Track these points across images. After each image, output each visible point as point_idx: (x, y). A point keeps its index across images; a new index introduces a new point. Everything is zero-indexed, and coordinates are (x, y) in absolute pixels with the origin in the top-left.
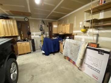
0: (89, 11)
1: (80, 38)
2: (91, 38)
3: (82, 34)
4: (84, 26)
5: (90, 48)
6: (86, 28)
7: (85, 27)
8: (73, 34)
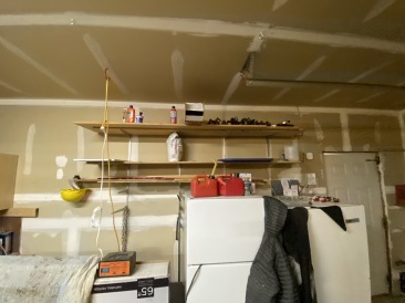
0: (96, 128)
1: (53, 230)
2: (108, 222)
3: (69, 212)
4: (78, 177)
5: (107, 289)
6: (85, 186)
7: (80, 182)
8: (9, 214)
